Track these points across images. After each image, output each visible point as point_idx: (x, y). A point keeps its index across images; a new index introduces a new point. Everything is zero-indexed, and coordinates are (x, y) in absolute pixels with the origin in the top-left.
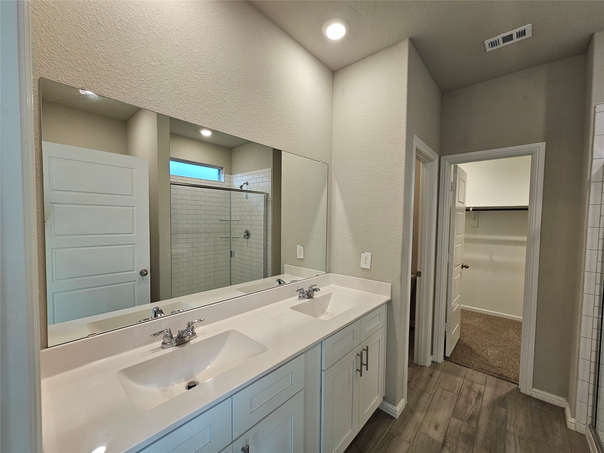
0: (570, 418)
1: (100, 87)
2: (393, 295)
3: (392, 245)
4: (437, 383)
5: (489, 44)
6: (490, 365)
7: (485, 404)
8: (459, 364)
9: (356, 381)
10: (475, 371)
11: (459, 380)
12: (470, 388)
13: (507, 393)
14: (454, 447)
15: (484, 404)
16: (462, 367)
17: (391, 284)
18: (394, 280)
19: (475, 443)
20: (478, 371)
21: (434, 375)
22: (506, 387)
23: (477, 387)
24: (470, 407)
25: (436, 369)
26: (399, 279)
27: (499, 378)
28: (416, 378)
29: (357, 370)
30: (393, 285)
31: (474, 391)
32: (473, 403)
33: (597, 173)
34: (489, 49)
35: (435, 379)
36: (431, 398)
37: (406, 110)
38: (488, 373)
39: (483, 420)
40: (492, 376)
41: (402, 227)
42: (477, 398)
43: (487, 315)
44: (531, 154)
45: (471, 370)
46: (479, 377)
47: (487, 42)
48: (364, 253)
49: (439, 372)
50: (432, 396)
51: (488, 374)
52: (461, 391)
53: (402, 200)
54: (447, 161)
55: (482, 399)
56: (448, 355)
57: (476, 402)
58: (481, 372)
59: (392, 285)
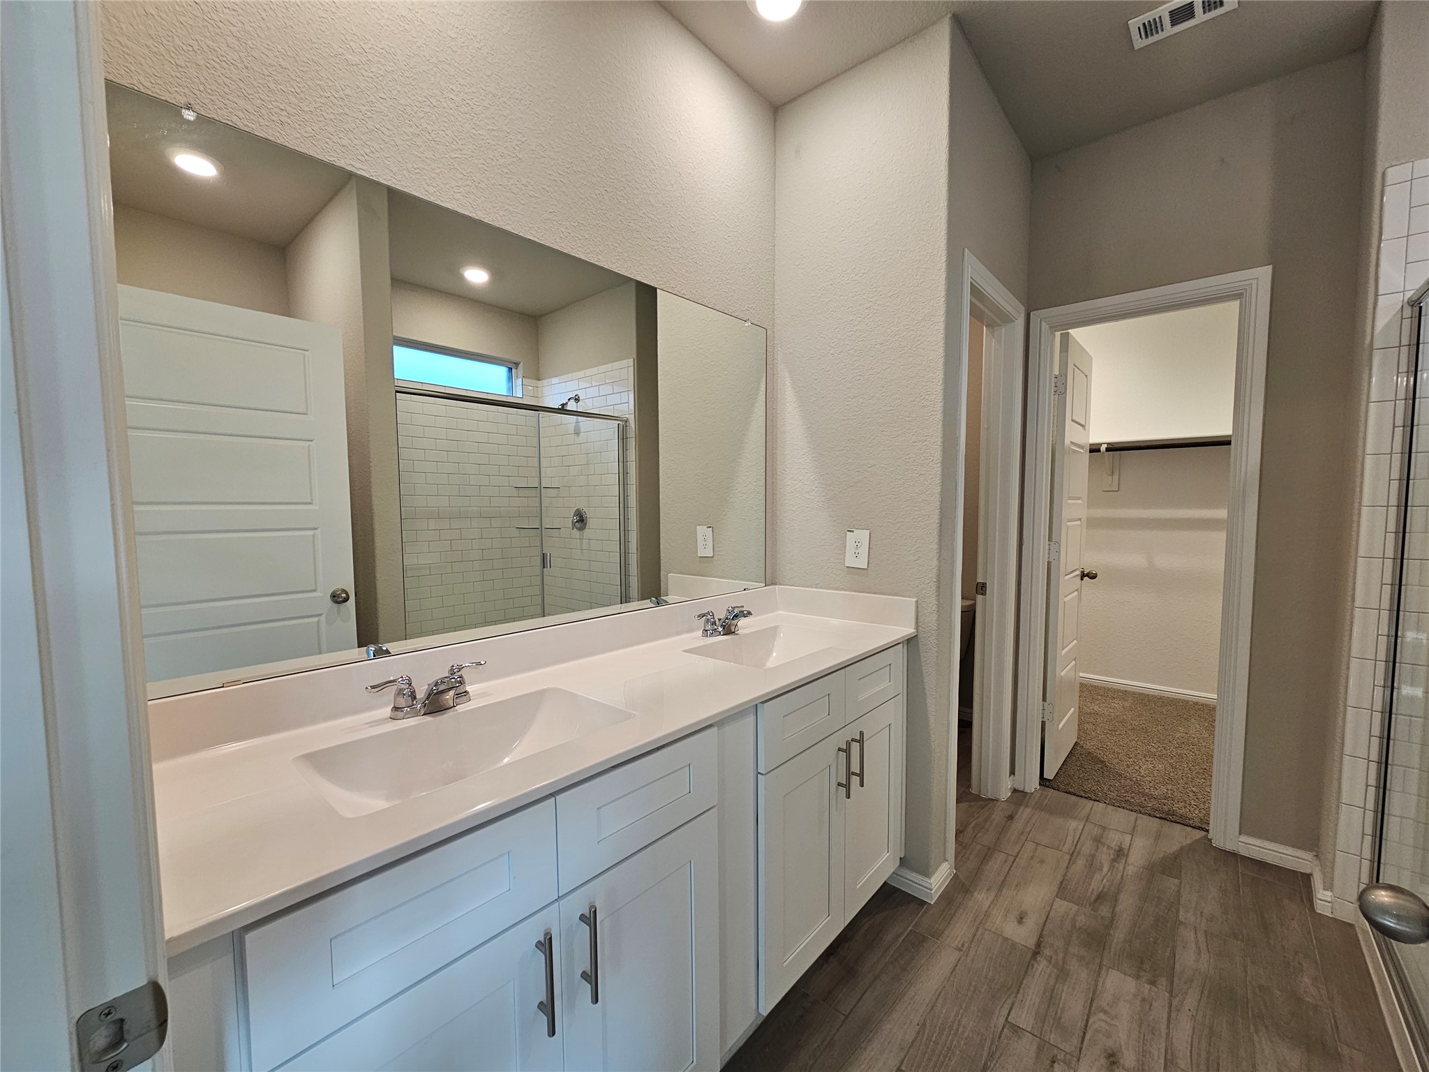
0: (1321, 891)
1: (228, 105)
2: (920, 624)
3: (917, 508)
4: (1022, 833)
5: (1139, 28)
6: (1144, 795)
7: (1131, 870)
8: (1074, 794)
9: (836, 810)
10: (1110, 807)
11: (1074, 825)
12: (1098, 841)
13: (1182, 848)
14: (1061, 955)
15: (1130, 872)
16: (1082, 800)
17: (916, 599)
18: (923, 589)
19: (1107, 947)
20: (1119, 807)
21: (1017, 817)
22: (1179, 837)
23: (1114, 839)
24: (1098, 877)
25: (1021, 805)
26: (934, 587)
27: (1164, 819)
28: (976, 825)
29: (839, 784)
30: (920, 601)
31: (1109, 847)
32: (1105, 870)
33: (1387, 326)
34: (1139, 43)
35: (1018, 825)
36: (1009, 863)
37: (947, 188)
38: (1140, 810)
39: (1127, 903)
40: (1150, 815)
41: (939, 465)
42: (1114, 860)
43: (1140, 694)
44: (1238, 296)
45: (1101, 805)
46: (1119, 819)
47: (1135, 23)
48: (853, 532)
49: (1028, 810)
50: (1011, 859)
51: (1140, 812)
52: (1078, 847)
53: (940, 401)
54: (1045, 322)
55: (1126, 861)
56: (1049, 774)
57: (1112, 867)
58: (1123, 808)
59: (917, 601)
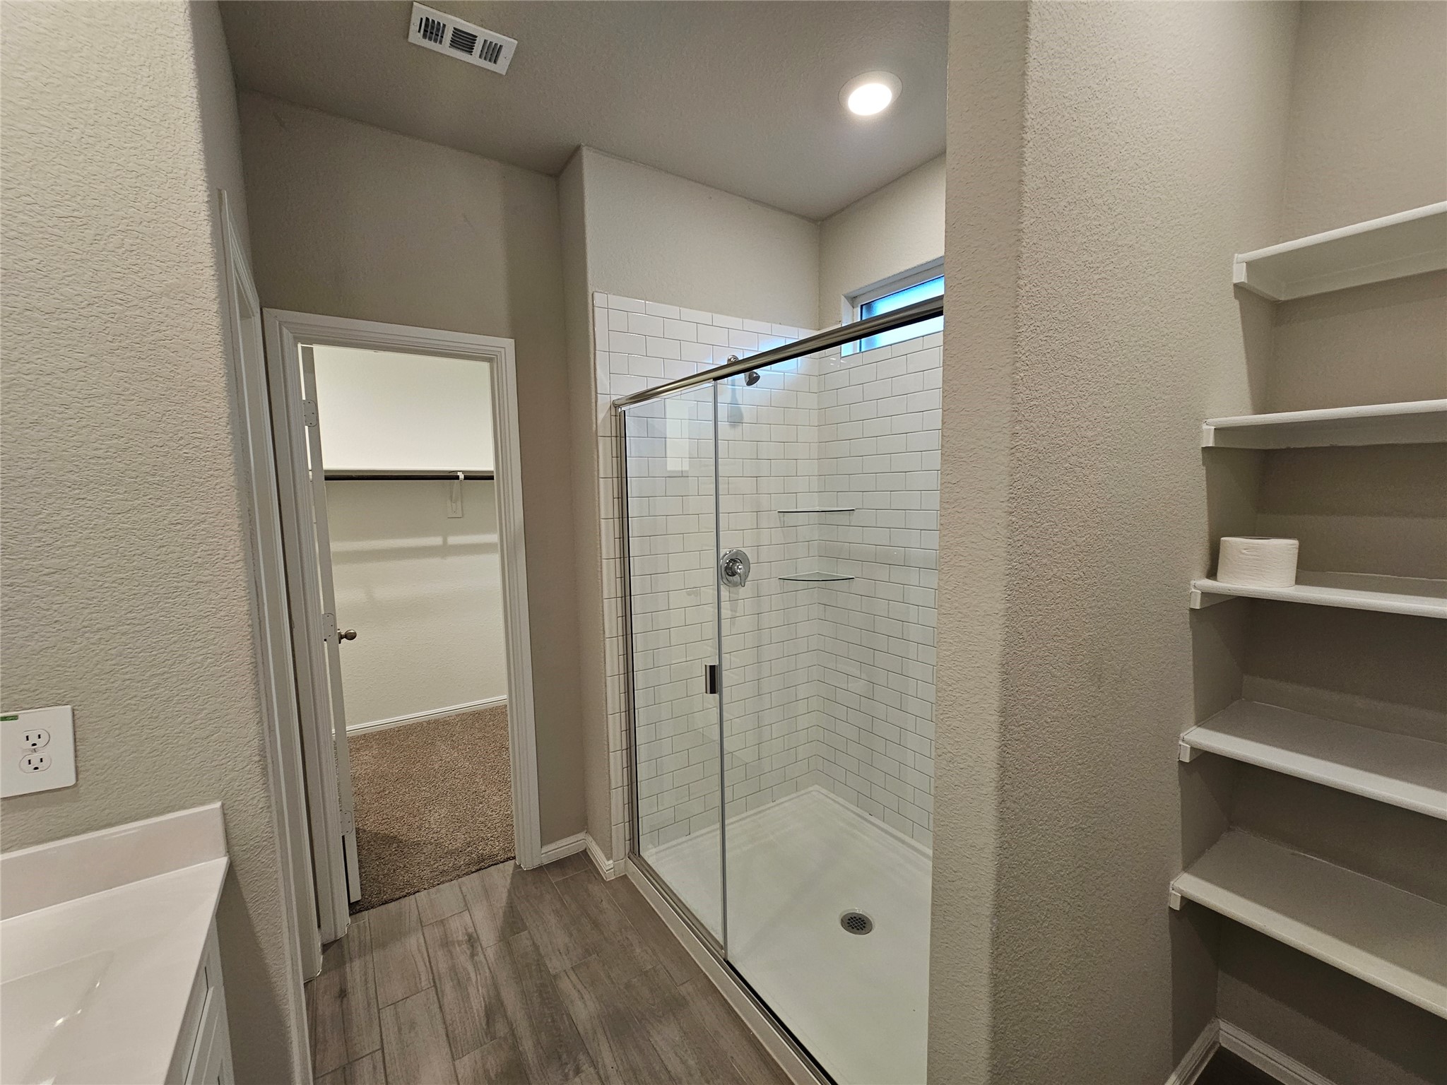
0: (606, 862)
4: (369, 1004)
5: (422, 19)
6: (451, 853)
7: (491, 953)
8: (393, 900)
10: (433, 890)
11: (413, 942)
12: (446, 943)
13: (509, 891)
15: (491, 956)
16: (403, 901)
17: (218, 805)
18: (233, 780)
19: (528, 1072)
20: (438, 884)
21: (349, 985)
22: (500, 877)
23: (457, 928)
24: (472, 991)
25: (344, 963)
26: (258, 770)
27: (480, 870)
31: (460, 943)
32: (473, 975)
34: (415, 37)
35: (357, 998)
36: (380, 1066)
38: (458, 873)
39: (510, 997)
40: (467, 874)
42: (473, 955)
43: (380, 733)
44: (490, 358)
45: (423, 893)
46: (446, 897)
47: (421, 11)
48: (15, 718)
49: (357, 964)
50: (378, 1055)
51: (459, 877)
52: (435, 971)
54: (287, 328)
55: (482, 947)
56: (356, 896)
57: (475, 965)
58: (443, 882)
59: (223, 805)
